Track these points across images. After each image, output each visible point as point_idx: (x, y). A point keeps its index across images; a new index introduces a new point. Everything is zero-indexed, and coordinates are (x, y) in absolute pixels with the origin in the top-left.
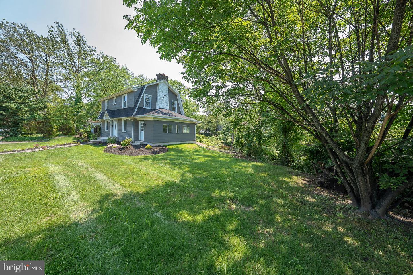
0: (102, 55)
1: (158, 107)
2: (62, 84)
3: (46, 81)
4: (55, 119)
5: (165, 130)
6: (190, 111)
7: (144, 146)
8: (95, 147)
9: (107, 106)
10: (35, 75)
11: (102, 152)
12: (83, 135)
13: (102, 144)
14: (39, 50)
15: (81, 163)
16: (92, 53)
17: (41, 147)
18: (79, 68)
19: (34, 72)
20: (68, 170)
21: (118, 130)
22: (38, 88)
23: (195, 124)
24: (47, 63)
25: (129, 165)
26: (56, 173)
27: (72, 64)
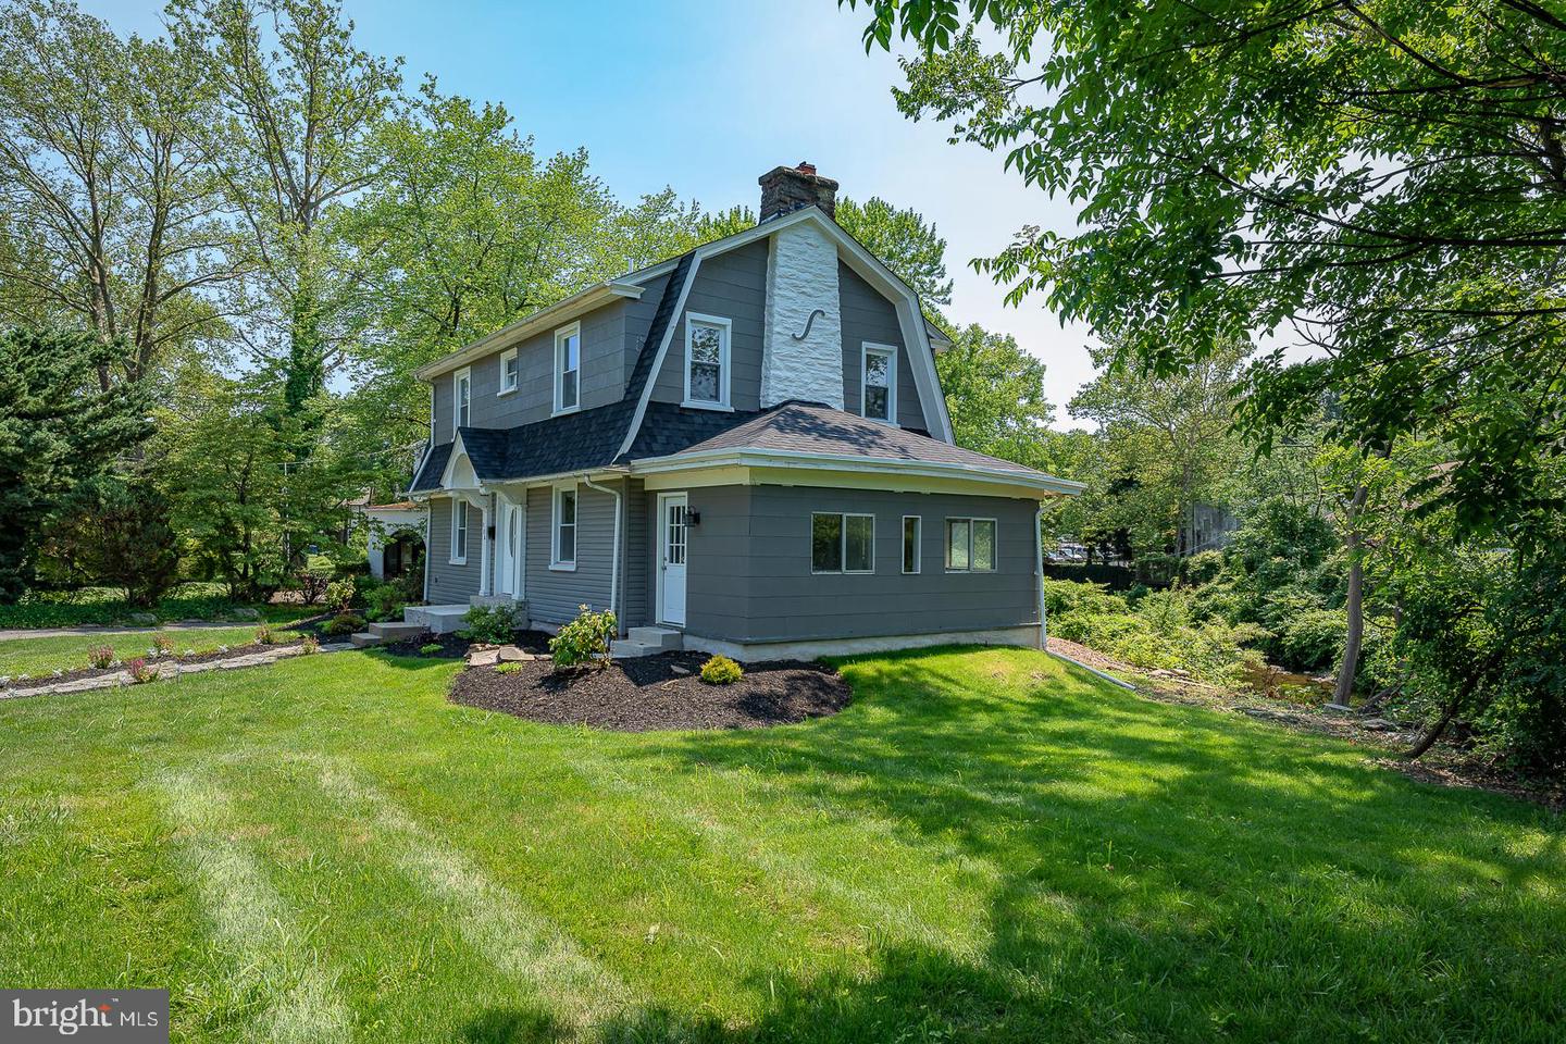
0: (428, 102)
1: (772, 395)
2: (226, 294)
3: (151, 286)
4: (191, 495)
5: (826, 552)
6: (975, 412)
7: (695, 660)
8: (397, 670)
9: (464, 410)
10: (99, 251)
11: (444, 704)
12: (331, 592)
13: (435, 647)
14: (125, 116)
15: (335, 774)
16: (381, 95)
17: (124, 666)
18: (308, 196)
19: (96, 240)
20: (268, 821)
21: (527, 559)
22: (111, 325)
23: (1031, 505)
24: (156, 184)
25: (614, 798)
26: (209, 835)
27: (275, 175)
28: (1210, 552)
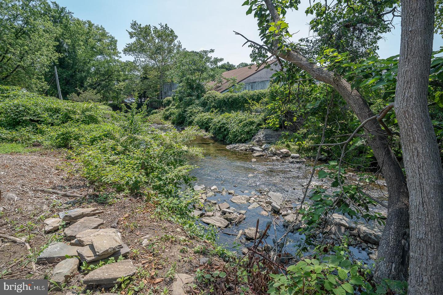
28: (169, 97)
